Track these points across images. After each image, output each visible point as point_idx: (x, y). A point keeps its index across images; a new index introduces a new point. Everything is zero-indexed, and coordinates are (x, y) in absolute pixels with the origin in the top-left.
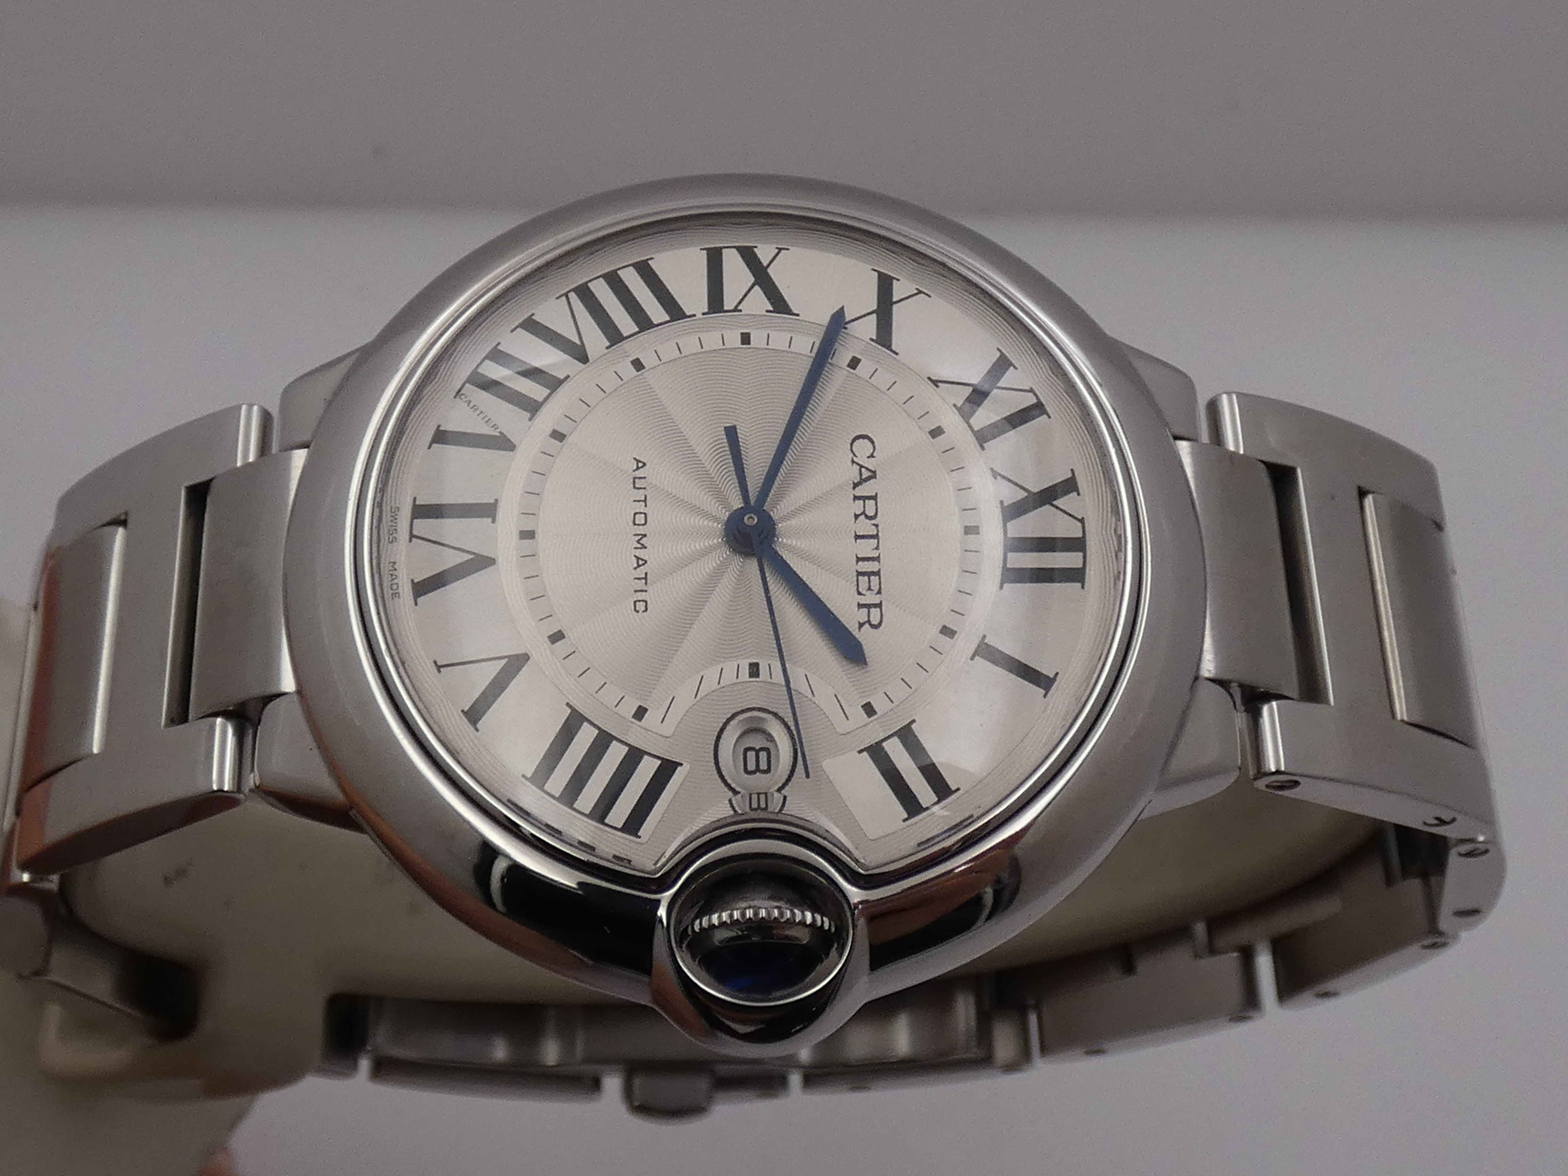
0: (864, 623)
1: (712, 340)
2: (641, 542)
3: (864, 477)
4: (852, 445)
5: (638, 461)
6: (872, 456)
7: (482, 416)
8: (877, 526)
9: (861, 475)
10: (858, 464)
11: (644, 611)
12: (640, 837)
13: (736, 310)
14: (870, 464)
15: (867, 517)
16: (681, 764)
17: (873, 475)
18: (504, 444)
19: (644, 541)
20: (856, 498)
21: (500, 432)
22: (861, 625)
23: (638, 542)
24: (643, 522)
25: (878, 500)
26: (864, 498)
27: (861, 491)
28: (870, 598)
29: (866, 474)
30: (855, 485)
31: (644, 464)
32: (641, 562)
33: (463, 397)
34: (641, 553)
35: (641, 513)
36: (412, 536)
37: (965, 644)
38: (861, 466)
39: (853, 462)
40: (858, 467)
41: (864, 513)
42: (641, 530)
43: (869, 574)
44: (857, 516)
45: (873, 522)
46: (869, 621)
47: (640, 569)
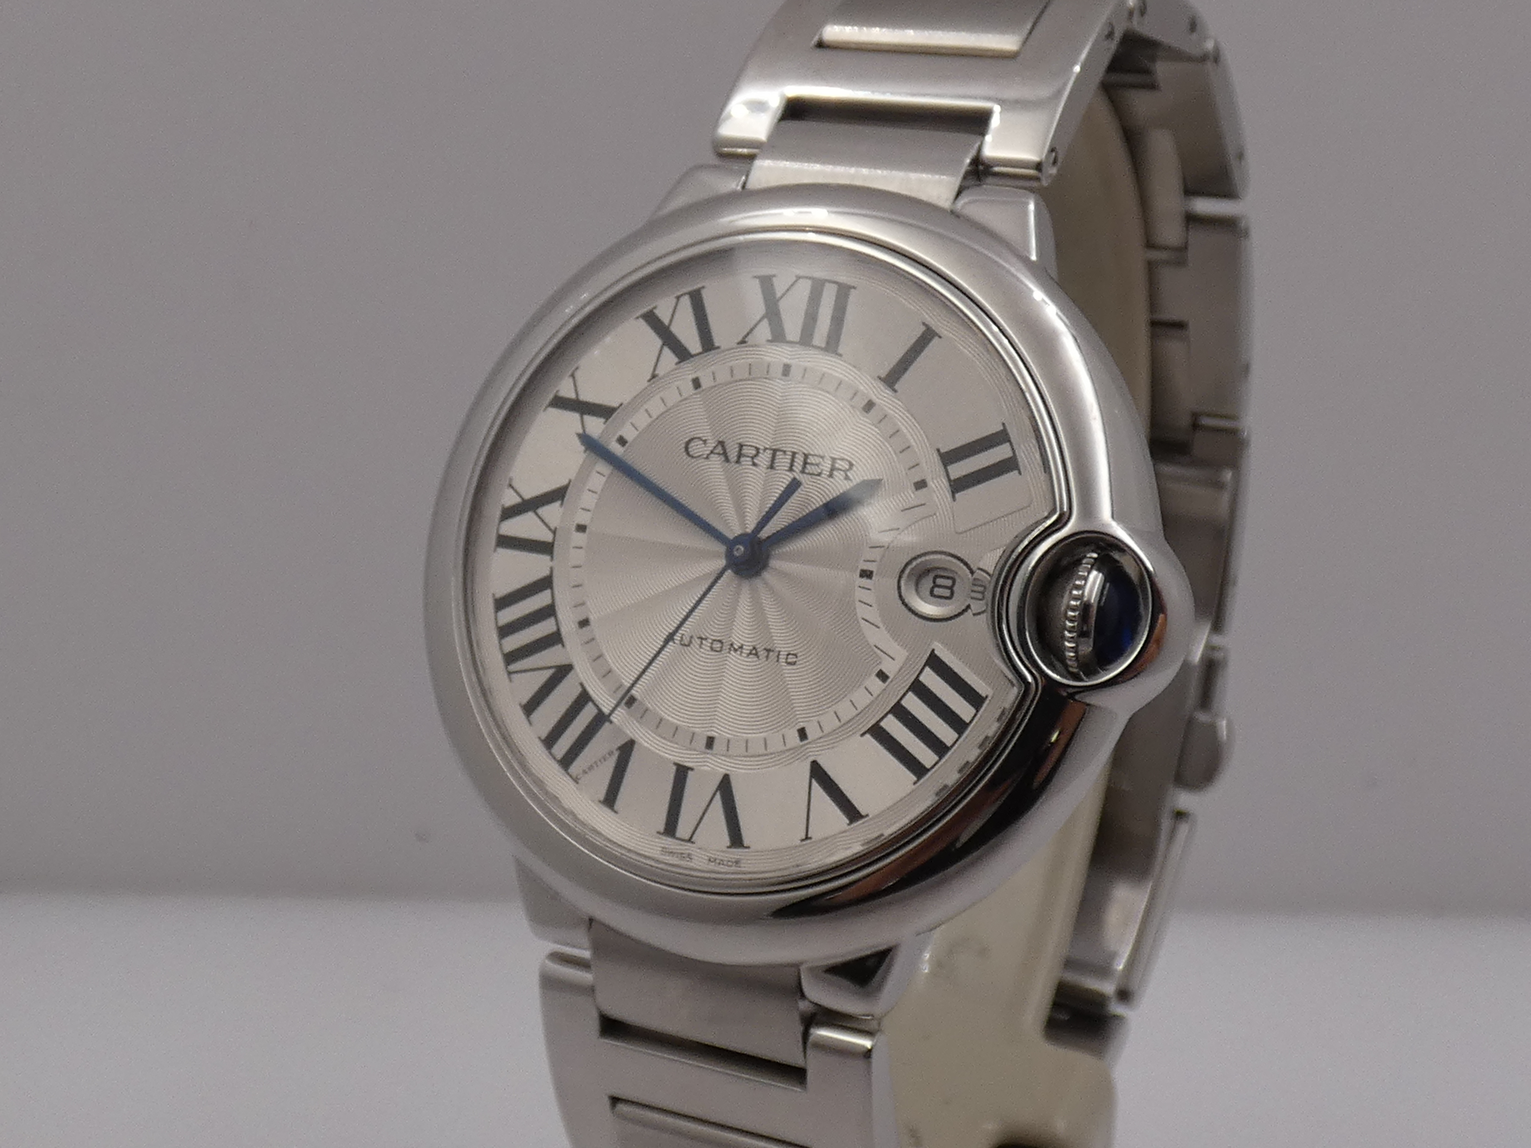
1: (577, 557)
3: (721, 452)
4: (693, 457)
6: (705, 442)
7: (599, 763)
9: (719, 454)
10: (708, 455)
11: (797, 657)
12: (987, 697)
13: (554, 532)
14: (711, 444)
15: (756, 455)
16: (933, 650)
17: (721, 443)
18: (627, 749)
20: (738, 462)
21: (617, 750)
22: (847, 478)
25: (744, 443)
26: (740, 455)
27: (733, 456)
28: (826, 466)
29: (719, 450)
30: (727, 460)
32: (754, 652)
33: (579, 777)
34: (747, 649)
35: (712, 643)
36: (690, 840)
37: (882, 396)
38: (712, 452)
40: (712, 455)
41: (753, 458)
42: (726, 647)
43: (805, 463)
44: (754, 464)
45: (761, 451)
46: (845, 471)
47: (759, 654)
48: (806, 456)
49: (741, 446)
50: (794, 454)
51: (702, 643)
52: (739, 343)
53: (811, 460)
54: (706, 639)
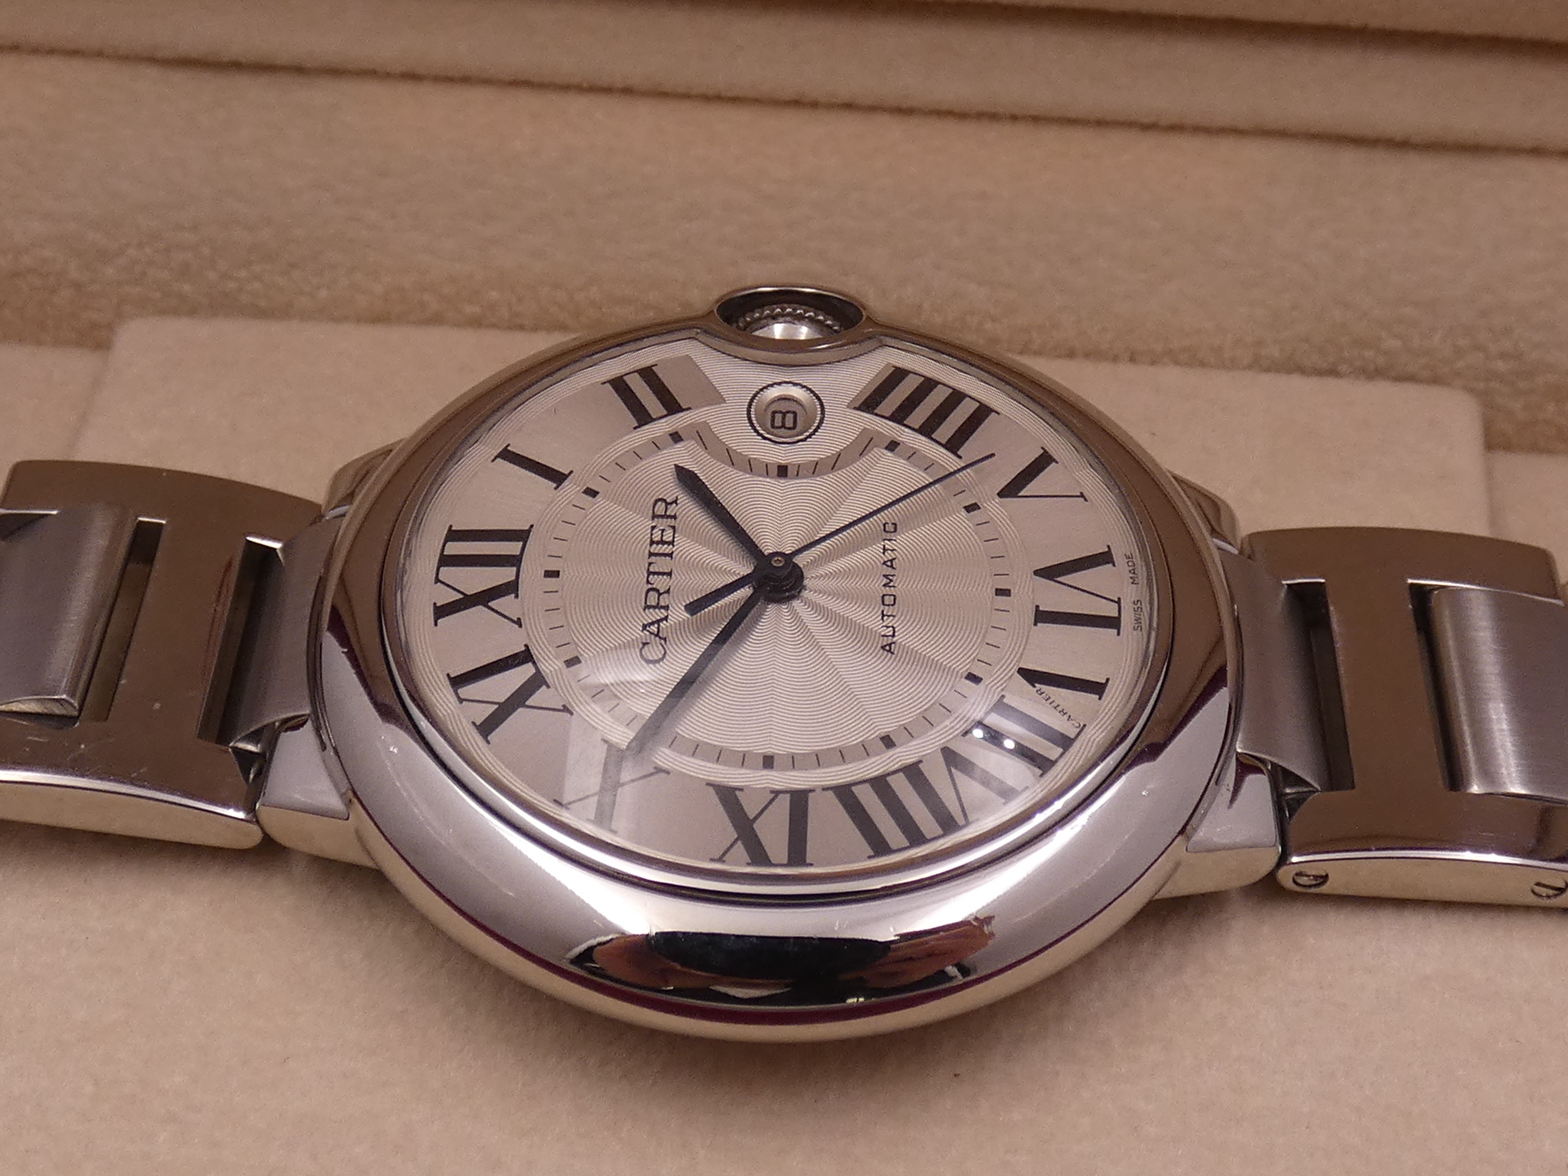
0: (671, 504)
2: (888, 581)
3: (656, 625)
4: (664, 656)
5: (889, 651)
7: (1055, 704)
8: (648, 582)
9: (658, 628)
10: (660, 638)
11: (887, 523)
15: (657, 591)
16: (855, 409)
17: (645, 626)
18: (1031, 677)
19: (885, 581)
21: (1034, 686)
22: (675, 502)
23: (891, 581)
24: (886, 598)
25: (643, 604)
26: (657, 606)
27: (660, 614)
28: (662, 523)
31: (883, 648)
32: (889, 563)
33: (1077, 725)
34: (889, 571)
35: (887, 605)
36: (1118, 602)
37: (575, 483)
38: (657, 635)
39: (665, 639)
40: (661, 635)
41: (660, 594)
42: (888, 590)
43: (662, 542)
44: (668, 591)
45: (650, 586)
46: (667, 504)
47: (890, 558)
48: (652, 543)
49: (647, 607)
50: (651, 554)
51: (889, 616)
52: (520, 626)
53: (657, 538)
54: (883, 612)
